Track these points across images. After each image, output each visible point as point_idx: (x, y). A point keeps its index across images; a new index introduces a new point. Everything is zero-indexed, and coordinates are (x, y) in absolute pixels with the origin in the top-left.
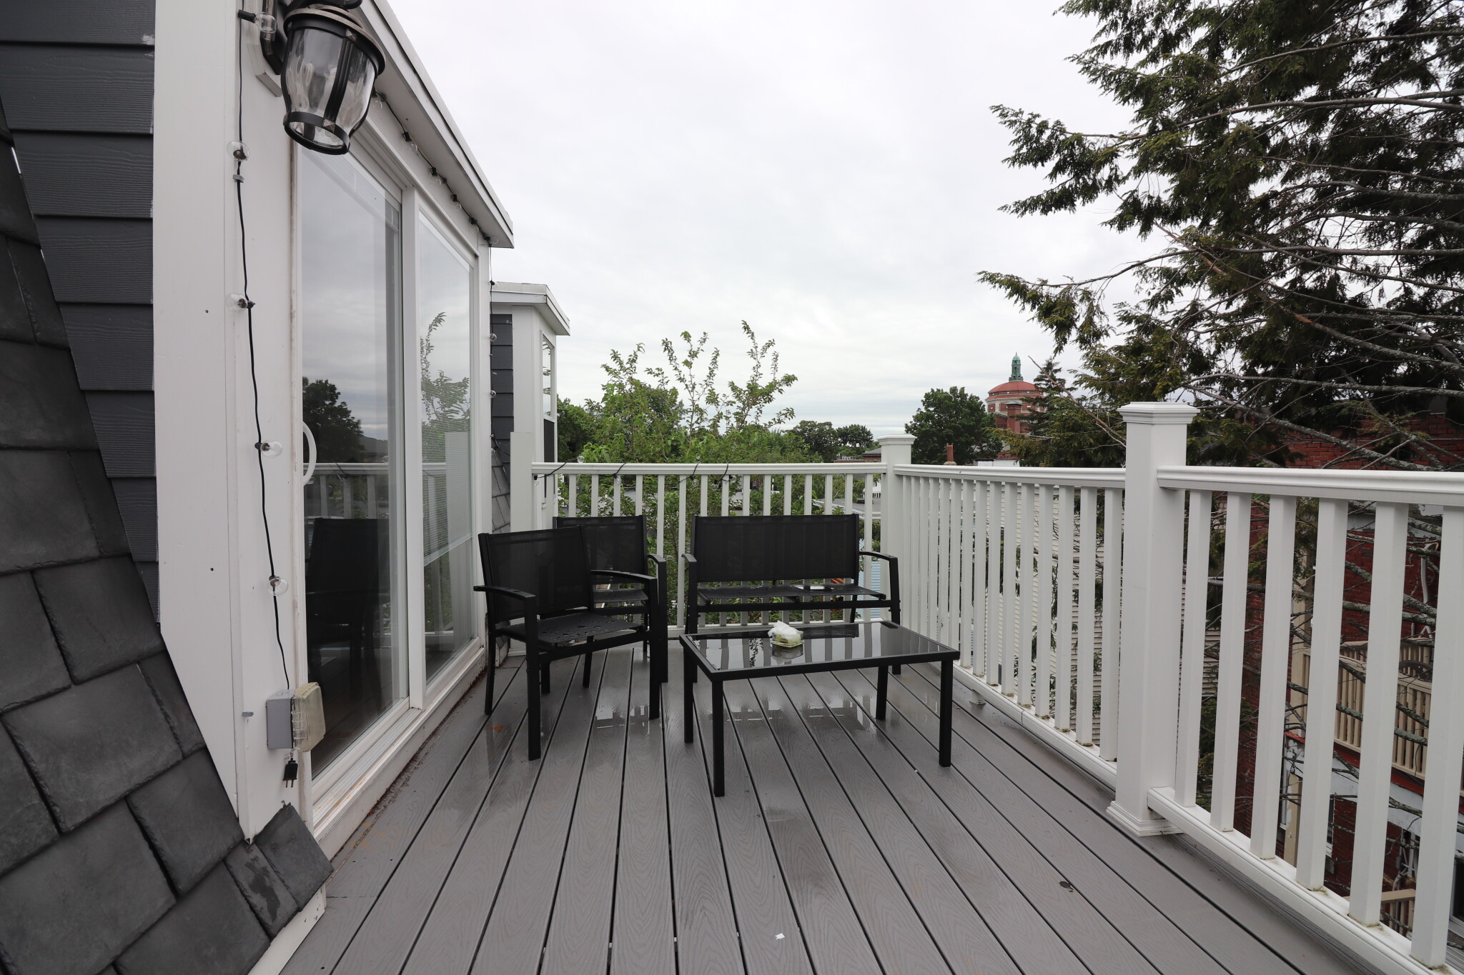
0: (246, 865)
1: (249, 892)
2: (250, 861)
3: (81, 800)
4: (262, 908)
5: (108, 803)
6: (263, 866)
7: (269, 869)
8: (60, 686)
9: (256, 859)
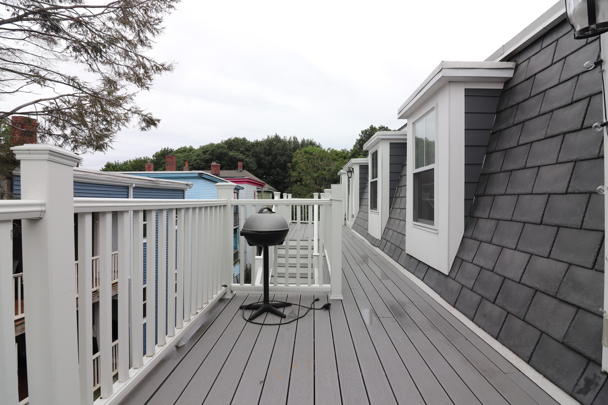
0: (594, 373)
1: (583, 377)
2: (597, 375)
3: (564, 295)
4: (579, 385)
5: (569, 302)
6: (599, 383)
7: (599, 387)
8: (587, 267)
9: (600, 378)
